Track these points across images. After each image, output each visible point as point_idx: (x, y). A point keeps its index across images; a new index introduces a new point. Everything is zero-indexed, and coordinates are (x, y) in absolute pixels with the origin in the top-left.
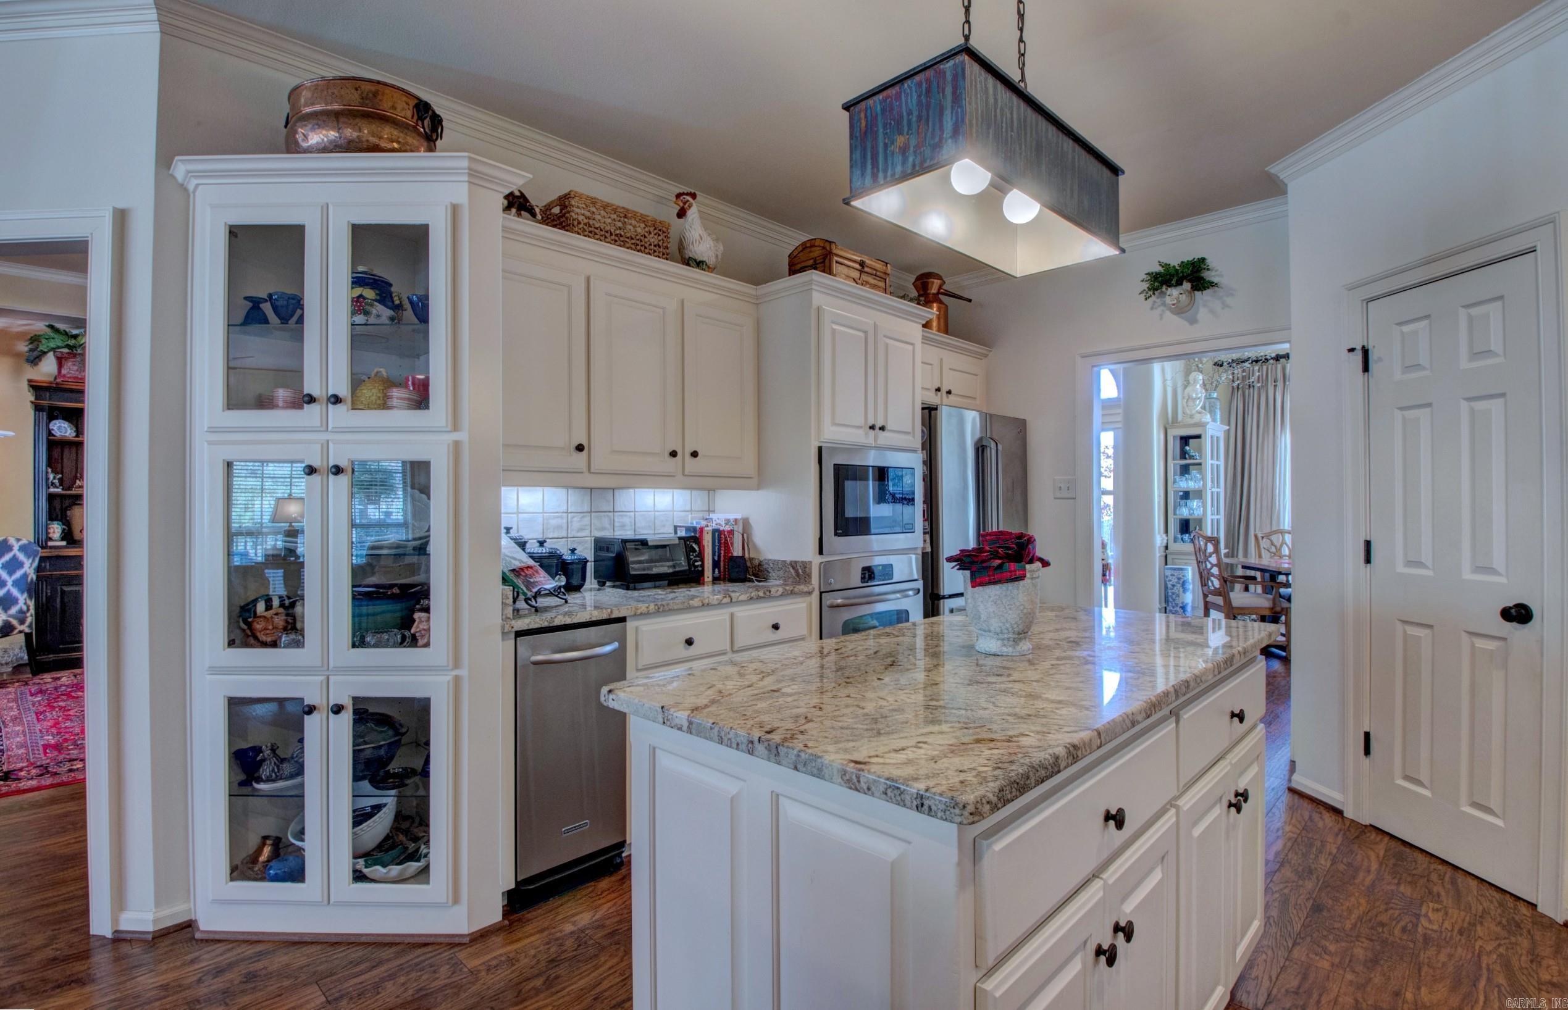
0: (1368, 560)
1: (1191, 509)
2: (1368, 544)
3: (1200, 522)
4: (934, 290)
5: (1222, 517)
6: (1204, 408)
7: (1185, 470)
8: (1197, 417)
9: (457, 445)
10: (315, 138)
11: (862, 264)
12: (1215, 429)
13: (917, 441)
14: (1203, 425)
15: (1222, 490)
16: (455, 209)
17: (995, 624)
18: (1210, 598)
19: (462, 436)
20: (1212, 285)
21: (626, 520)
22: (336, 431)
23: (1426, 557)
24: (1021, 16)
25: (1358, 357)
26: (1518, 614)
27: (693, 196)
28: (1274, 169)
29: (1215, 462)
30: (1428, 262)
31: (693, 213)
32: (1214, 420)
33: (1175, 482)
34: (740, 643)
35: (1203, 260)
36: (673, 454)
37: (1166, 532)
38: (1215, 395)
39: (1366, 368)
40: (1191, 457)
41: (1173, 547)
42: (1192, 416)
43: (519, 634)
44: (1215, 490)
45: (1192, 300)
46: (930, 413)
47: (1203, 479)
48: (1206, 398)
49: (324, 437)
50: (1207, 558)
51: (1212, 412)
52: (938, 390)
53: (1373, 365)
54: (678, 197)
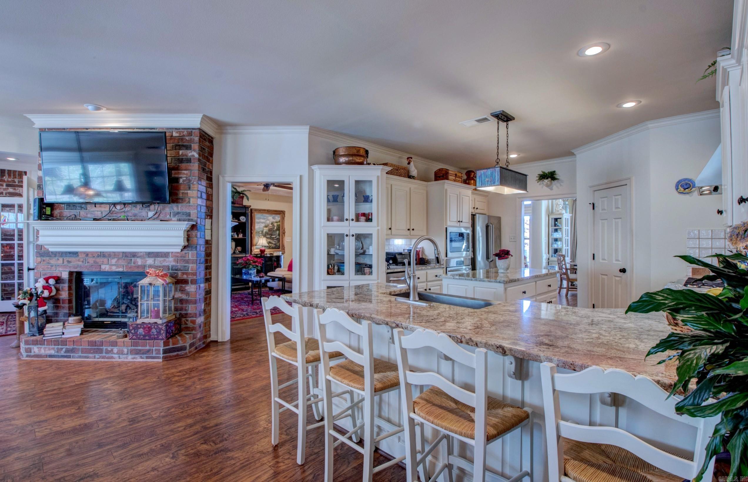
0: (594, 259)
1: (558, 245)
2: (594, 254)
3: (561, 250)
4: (472, 176)
5: (569, 248)
6: (563, 208)
7: (556, 230)
8: (560, 211)
9: (378, 230)
10: (342, 160)
11: (456, 175)
12: (566, 216)
13: (470, 225)
14: (562, 214)
15: (569, 238)
16: (378, 177)
17: (503, 267)
18: (563, 276)
19: (379, 228)
20: (558, 179)
21: (392, 247)
22: (352, 227)
23: (606, 258)
24: (507, 145)
25: (592, 206)
26: (623, 271)
27: (411, 158)
28: (573, 151)
29: (567, 228)
30: (606, 184)
31: (412, 163)
32: (566, 212)
33: (552, 235)
34: (428, 280)
35: (554, 172)
36: (409, 230)
37: (549, 253)
38: (567, 203)
39: (594, 209)
40: (558, 226)
41: (551, 259)
42: (558, 211)
43: (388, 273)
44: (567, 238)
45: (551, 183)
46: (473, 216)
47: (562, 234)
48: (564, 204)
49: (349, 228)
50: (561, 262)
51: (566, 210)
52: (474, 208)
53: (595, 208)
54: (408, 158)
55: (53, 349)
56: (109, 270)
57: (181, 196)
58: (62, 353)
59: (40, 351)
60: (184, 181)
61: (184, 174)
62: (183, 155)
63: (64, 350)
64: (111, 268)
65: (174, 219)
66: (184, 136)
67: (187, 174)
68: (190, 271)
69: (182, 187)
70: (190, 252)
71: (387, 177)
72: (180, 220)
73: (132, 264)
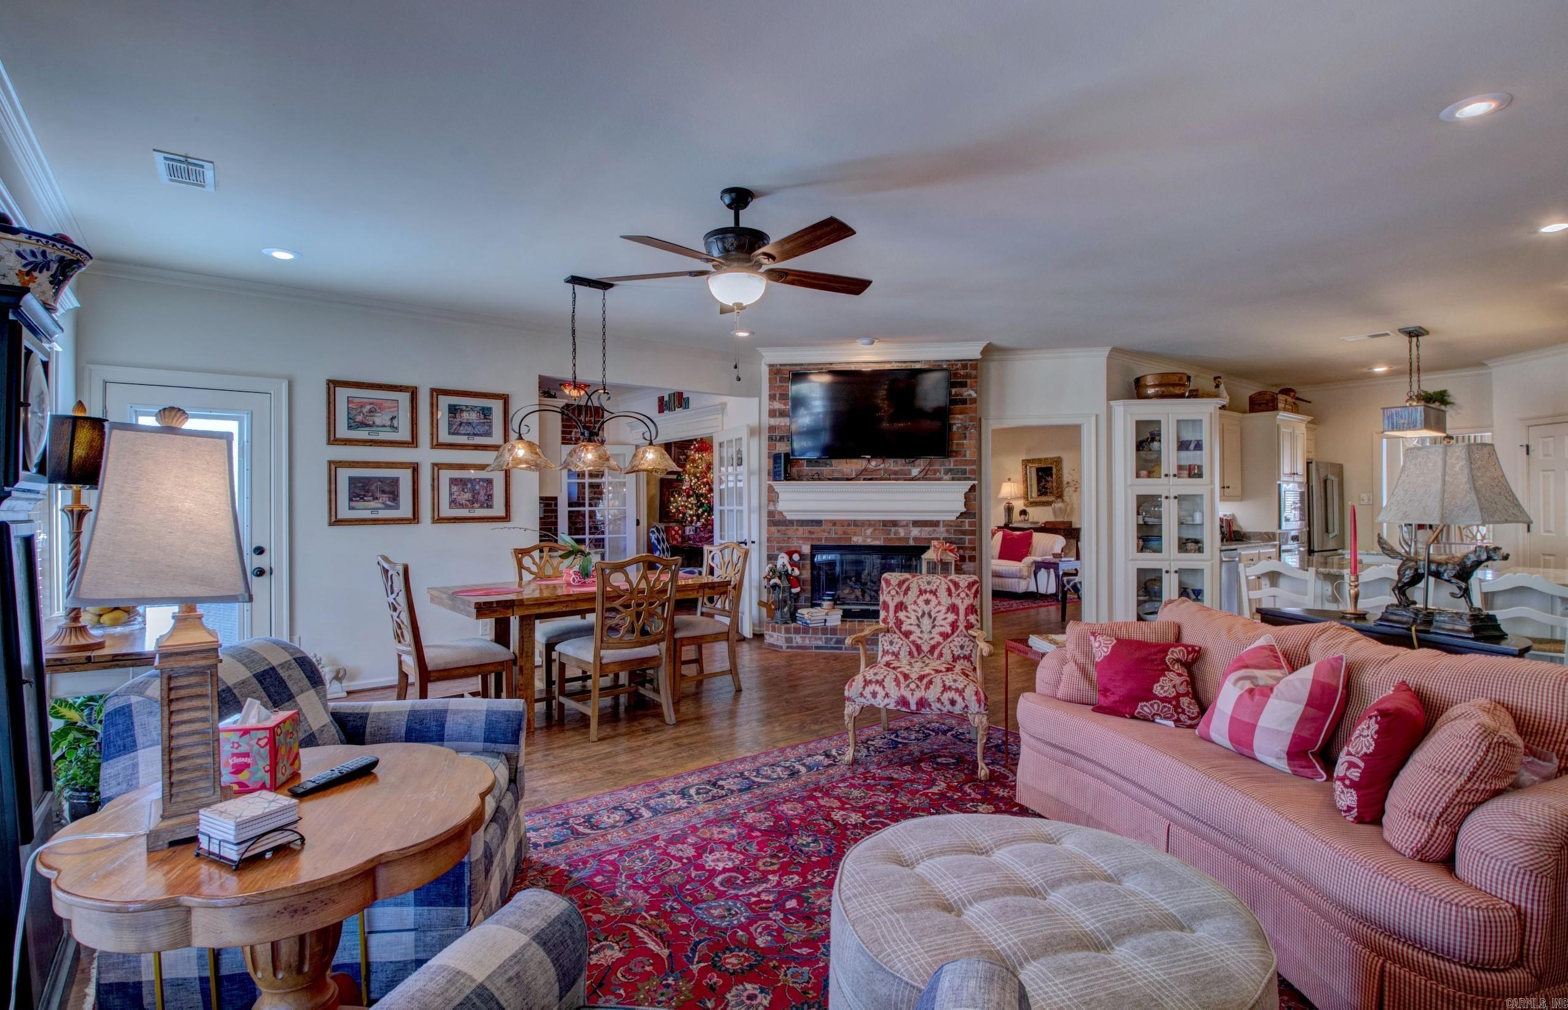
10: (1151, 391)
16: (1211, 414)
20: (1450, 403)
22: (1172, 485)
23: (1552, 528)
25: (1525, 449)
27: (1220, 377)
31: (1222, 386)
35: (1445, 391)
39: (1528, 453)
43: (1222, 552)
49: (1169, 487)
53: (1531, 452)
54: (1215, 379)
55: (821, 639)
56: (863, 544)
57: (955, 448)
58: (832, 644)
59: (803, 641)
60: (958, 428)
61: (958, 419)
62: (956, 395)
63: (834, 640)
64: (864, 541)
65: (946, 477)
66: (957, 369)
67: (962, 419)
68: (967, 544)
69: (956, 436)
70: (967, 520)
71: (1220, 415)
72: (953, 479)
73: (892, 536)
